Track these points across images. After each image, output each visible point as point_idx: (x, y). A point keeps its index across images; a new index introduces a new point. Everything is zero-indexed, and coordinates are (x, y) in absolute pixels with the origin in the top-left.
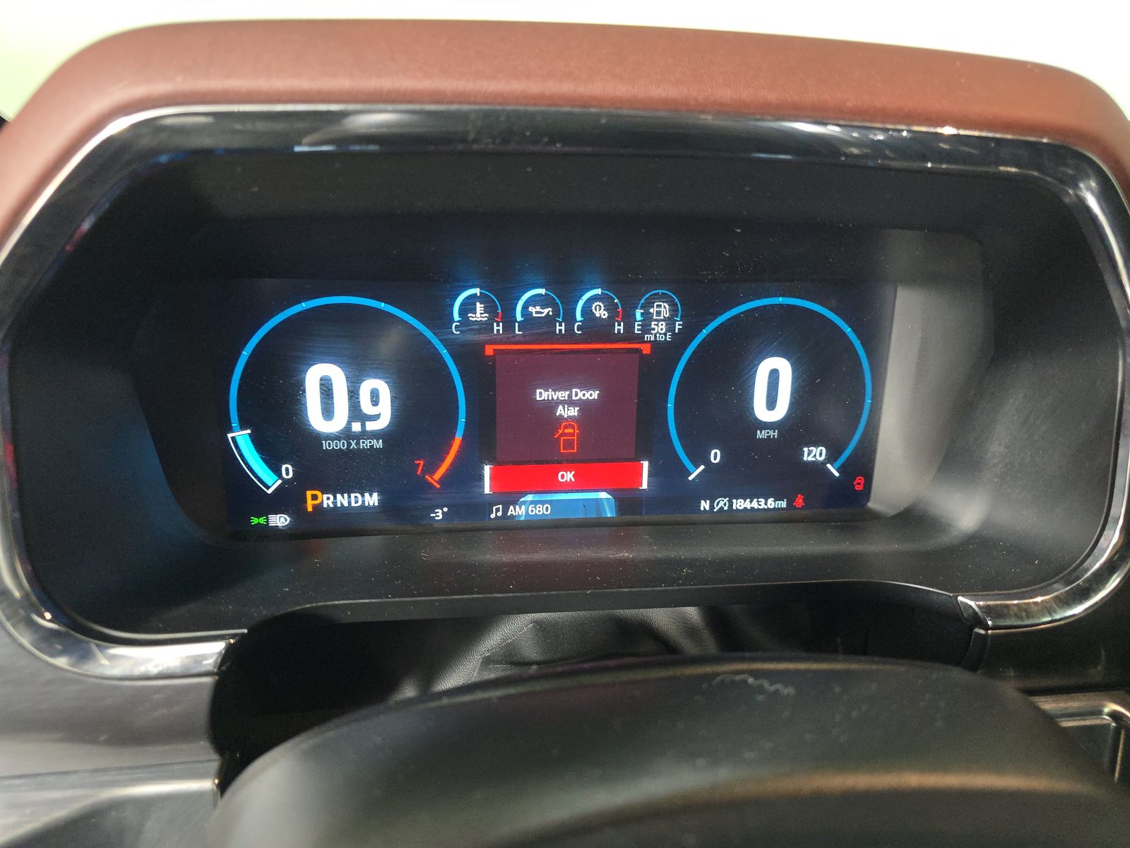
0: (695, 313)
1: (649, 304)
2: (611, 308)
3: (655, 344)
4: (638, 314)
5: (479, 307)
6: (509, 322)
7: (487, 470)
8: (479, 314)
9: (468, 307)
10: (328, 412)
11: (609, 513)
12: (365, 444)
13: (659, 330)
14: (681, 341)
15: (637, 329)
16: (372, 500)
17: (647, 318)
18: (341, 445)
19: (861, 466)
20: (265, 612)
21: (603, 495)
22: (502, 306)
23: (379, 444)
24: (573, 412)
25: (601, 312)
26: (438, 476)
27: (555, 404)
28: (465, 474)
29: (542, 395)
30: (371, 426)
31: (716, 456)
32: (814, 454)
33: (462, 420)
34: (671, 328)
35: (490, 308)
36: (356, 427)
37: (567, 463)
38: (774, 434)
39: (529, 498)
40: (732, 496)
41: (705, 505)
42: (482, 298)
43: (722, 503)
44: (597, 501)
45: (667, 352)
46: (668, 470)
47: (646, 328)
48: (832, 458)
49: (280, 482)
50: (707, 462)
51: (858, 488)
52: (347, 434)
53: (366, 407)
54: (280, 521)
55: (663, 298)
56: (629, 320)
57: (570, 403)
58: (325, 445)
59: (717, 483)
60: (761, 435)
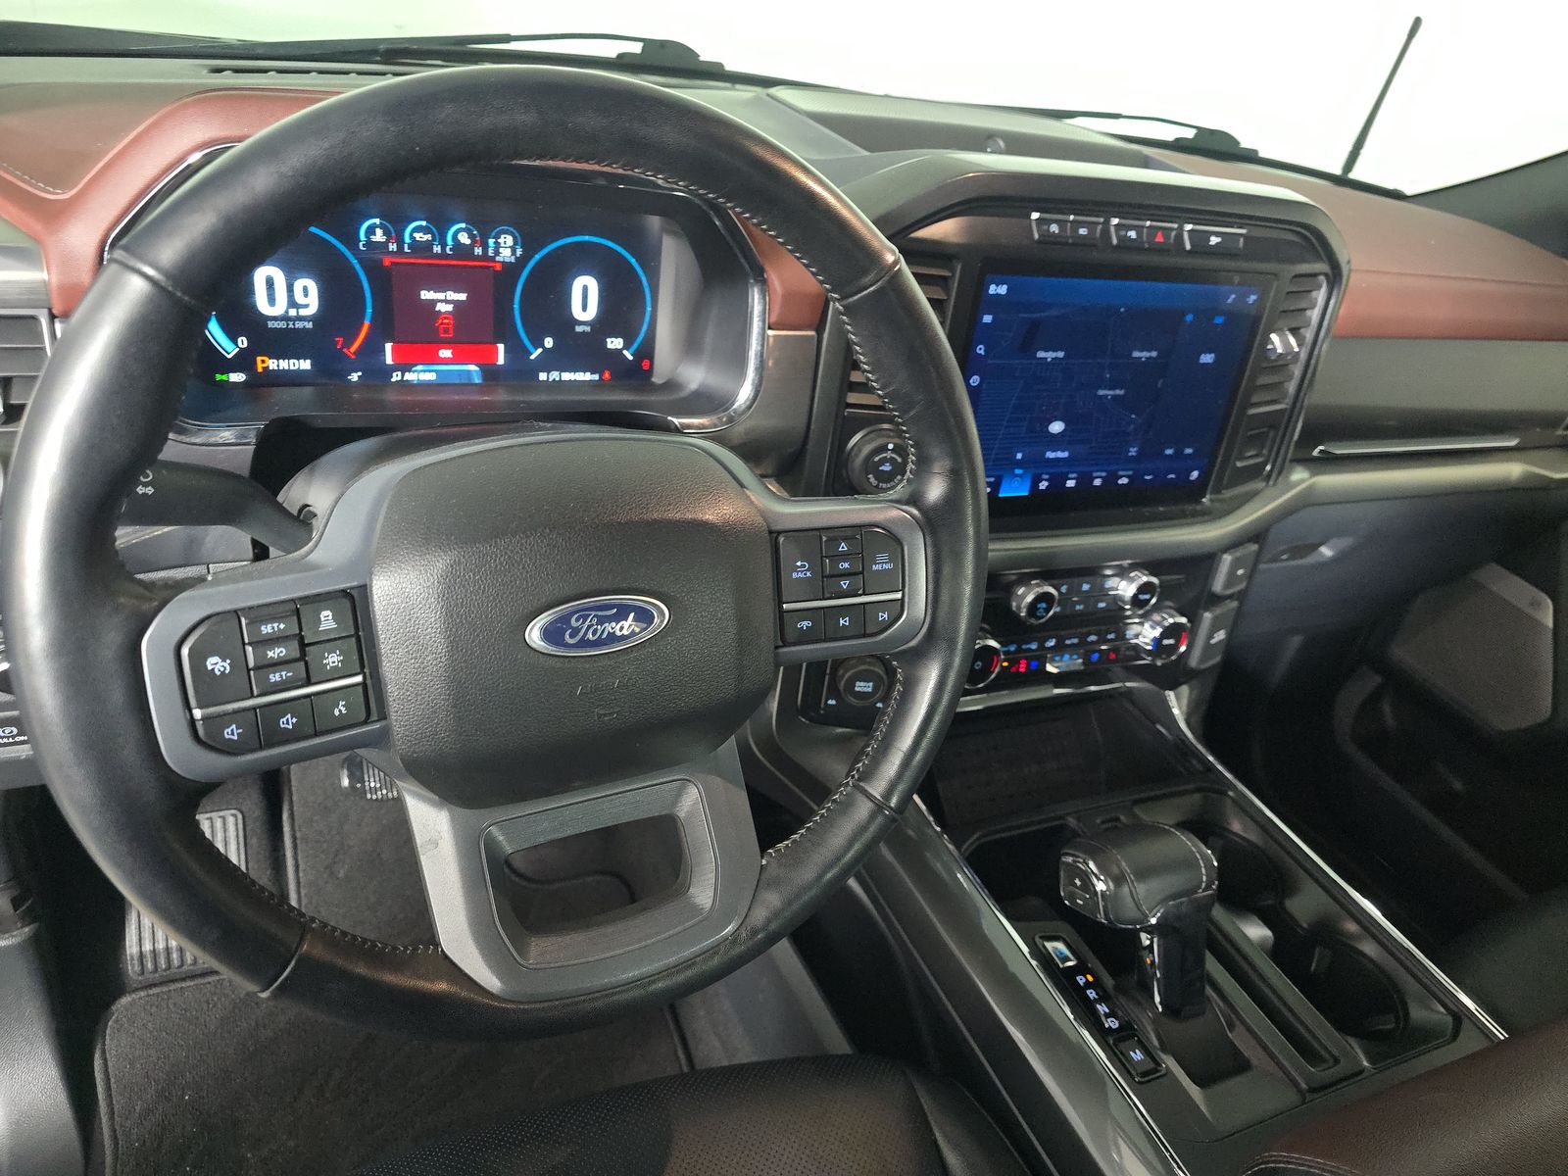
0: (529, 243)
1: (497, 237)
2: (471, 236)
3: (503, 263)
4: (491, 242)
5: (379, 232)
6: (400, 242)
7: (388, 347)
8: (379, 236)
9: (371, 231)
10: (272, 300)
11: (477, 380)
12: (299, 325)
13: (506, 254)
14: (521, 262)
15: (491, 252)
16: (306, 365)
17: (497, 245)
18: (282, 325)
19: (646, 353)
20: (273, 417)
21: (473, 368)
22: (395, 232)
23: (310, 325)
24: (449, 308)
25: (464, 239)
26: (353, 349)
27: (434, 302)
28: (373, 348)
29: (426, 295)
30: (303, 312)
31: (549, 342)
32: (615, 343)
33: (369, 310)
34: (514, 252)
35: (386, 233)
36: (293, 312)
37: (446, 344)
38: (588, 329)
39: (420, 367)
40: (562, 370)
41: (543, 376)
42: (381, 226)
43: (555, 375)
44: (469, 371)
45: (512, 270)
46: (516, 351)
47: (497, 253)
48: (627, 346)
49: (238, 349)
50: (543, 346)
51: (646, 368)
52: (285, 318)
53: (299, 298)
54: (237, 377)
55: (506, 232)
56: (485, 247)
57: (447, 302)
58: (270, 324)
59: (550, 361)
60: (579, 329)
